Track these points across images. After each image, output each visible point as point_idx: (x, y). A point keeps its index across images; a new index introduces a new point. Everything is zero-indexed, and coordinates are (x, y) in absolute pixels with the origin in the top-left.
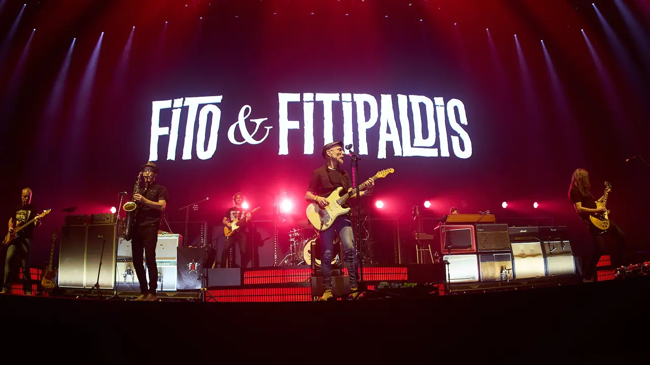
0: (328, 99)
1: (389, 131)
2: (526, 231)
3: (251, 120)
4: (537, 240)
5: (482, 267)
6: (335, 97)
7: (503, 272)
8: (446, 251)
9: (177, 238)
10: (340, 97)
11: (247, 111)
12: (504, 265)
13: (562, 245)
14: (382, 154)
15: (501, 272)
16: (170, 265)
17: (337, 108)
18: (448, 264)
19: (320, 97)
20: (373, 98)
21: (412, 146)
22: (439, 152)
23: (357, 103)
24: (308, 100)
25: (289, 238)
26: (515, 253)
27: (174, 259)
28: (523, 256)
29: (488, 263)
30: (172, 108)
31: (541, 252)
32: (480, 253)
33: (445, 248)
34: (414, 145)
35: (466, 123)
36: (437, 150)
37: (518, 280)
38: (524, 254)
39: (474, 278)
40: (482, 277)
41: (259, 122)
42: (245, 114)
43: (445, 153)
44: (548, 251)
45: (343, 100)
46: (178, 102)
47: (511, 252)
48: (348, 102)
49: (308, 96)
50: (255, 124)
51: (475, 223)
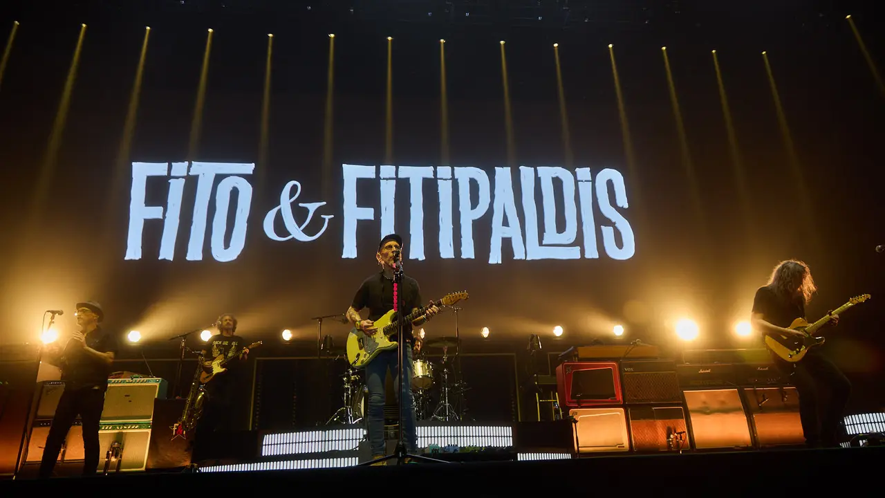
0: (416, 175)
1: (505, 223)
2: (709, 371)
3: (301, 205)
4: (731, 385)
5: (634, 429)
6: (427, 172)
7: (672, 436)
8: (574, 402)
9: (158, 384)
10: (435, 173)
11: (294, 189)
12: (672, 426)
13: (783, 393)
14: (495, 257)
15: (668, 437)
16: (140, 428)
17: (430, 187)
18: (576, 422)
19: (405, 171)
20: (483, 172)
21: (541, 244)
22: (583, 252)
23: (459, 181)
24: (388, 177)
25: (343, 383)
26: (690, 406)
27: (149, 417)
28: (705, 411)
29: (643, 422)
30: (169, 177)
31: (740, 405)
32: (629, 406)
33: (572, 398)
34: (544, 242)
35: (626, 206)
36: (578, 248)
37: (700, 450)
38: (707, 408)
39: (621, 445)
40: (636, 443)
41: (312, 207)
42: (292, 195)
43: (592, 253)
44: (753, 403)
45: (438, 177)
46: (180, 168)
47: (684, 404)
48: (446, 180)
49: (387, 170)
50: (306, 211)
51: (620, 358)
